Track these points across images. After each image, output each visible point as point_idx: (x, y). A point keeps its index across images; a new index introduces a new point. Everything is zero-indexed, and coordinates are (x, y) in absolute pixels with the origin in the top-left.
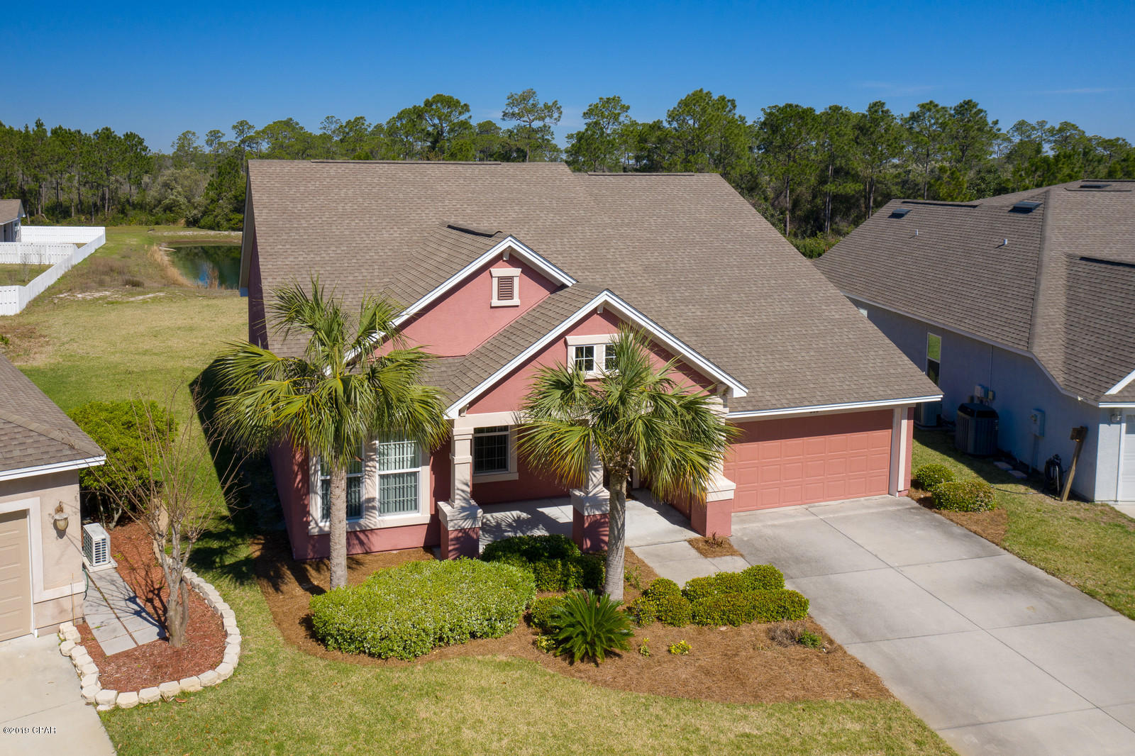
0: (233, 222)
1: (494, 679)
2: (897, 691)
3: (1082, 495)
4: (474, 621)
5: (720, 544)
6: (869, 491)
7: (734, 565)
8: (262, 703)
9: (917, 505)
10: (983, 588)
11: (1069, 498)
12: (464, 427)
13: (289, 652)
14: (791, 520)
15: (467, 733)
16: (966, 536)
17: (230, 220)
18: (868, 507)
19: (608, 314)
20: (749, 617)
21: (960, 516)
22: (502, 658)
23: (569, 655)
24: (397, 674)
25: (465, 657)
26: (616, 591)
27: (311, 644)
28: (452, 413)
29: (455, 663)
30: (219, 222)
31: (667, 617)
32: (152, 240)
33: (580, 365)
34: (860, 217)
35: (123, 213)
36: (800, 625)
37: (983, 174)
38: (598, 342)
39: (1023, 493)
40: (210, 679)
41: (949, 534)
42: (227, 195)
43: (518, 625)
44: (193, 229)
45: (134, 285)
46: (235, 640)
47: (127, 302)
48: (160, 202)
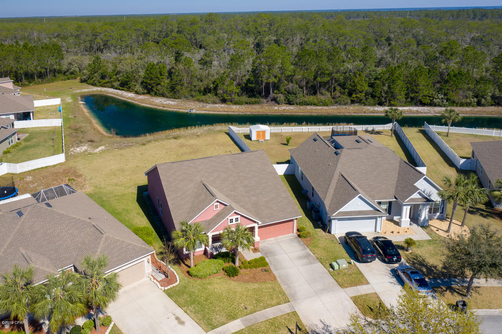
0: (101, 84)
1: (218, 281)
2: (278, 279)
3: (329, 232)
4: (215, 271)
5: (257, 250)
6: (288, 233)
7: (258, 255)
8: (185, 287)
9: (297, 236)
10: (300, 258)
11: (328, 233)
12: (210, 235)
13: (186, 278)
14: (271, 242)
15: (216, 290)
16: (303, 245)
17: (100, 82)
18: (288, 237)
19: (236, 213)
20: (259, 267)
21: (303, 239)
22: (219, 277)
23: (230, 276)
24: (204, 281)
25: (214, 277)
26: (237, 263)
27: (189, 276)
28: (209, 233)
29: (212, 278)
30: (95, 83)
31: (246, 268)
32: (74, 96)
33: (230, 222)
34: (329, 87)
35: (55, 76)
36: (266, 268)
37: (371, 72)
38: (234, 218)
39: (320, 231)
40: (176, 284)
41: (300, 244)
42: (98, 72)
43: (222, 271)
44: (85, 84)
45: (92, 142)
46: (177, 277)
47: (95, 153)
48: (68, 70)
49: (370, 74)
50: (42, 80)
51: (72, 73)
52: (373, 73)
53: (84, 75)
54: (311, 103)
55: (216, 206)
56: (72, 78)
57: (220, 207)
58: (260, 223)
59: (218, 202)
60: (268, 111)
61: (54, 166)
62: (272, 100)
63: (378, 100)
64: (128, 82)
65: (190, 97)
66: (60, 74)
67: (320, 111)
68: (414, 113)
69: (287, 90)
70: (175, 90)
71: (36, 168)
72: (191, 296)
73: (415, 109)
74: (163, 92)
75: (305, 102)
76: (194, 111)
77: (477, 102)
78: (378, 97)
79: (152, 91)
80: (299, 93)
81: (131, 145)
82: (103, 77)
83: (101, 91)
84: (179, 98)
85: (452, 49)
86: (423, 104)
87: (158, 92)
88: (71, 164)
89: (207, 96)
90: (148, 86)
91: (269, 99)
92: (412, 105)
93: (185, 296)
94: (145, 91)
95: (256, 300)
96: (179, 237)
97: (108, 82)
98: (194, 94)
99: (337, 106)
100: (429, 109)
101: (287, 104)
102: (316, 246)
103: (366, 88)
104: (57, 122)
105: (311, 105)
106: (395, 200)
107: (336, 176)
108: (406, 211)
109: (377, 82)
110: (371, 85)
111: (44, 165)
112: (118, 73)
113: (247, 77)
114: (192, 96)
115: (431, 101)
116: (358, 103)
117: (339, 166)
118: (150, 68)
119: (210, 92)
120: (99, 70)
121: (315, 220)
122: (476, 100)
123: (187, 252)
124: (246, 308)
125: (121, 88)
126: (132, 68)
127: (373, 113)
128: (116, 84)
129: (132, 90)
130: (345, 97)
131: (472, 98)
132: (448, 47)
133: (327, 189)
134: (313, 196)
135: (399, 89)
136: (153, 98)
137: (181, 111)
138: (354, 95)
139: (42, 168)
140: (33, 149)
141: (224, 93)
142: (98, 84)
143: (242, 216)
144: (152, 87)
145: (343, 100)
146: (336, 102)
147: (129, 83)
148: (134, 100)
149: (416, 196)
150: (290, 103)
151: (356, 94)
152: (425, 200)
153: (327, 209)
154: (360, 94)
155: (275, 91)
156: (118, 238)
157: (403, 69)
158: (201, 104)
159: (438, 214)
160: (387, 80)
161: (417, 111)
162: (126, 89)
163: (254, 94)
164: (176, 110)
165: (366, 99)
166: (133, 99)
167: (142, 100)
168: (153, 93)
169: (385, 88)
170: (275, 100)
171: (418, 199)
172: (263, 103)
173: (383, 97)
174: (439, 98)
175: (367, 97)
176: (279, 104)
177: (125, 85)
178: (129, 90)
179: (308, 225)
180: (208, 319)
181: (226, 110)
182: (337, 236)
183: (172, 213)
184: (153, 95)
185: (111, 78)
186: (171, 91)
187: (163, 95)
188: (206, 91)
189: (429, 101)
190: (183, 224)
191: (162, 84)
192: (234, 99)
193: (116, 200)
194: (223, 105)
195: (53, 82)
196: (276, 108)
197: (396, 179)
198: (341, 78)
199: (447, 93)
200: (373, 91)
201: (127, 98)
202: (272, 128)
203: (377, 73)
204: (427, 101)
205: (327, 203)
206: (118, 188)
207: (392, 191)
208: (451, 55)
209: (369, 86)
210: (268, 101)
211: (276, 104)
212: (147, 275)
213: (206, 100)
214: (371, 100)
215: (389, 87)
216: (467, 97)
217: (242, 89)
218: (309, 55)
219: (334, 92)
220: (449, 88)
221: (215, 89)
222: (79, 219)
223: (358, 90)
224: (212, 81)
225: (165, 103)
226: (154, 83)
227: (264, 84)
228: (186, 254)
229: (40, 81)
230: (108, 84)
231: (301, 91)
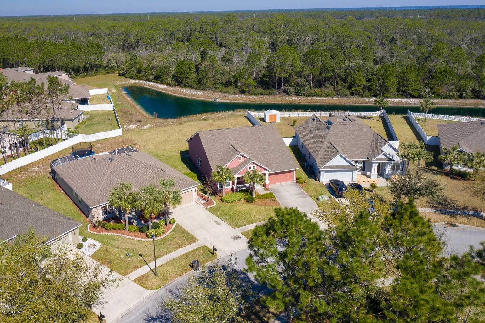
0: (138, 77)
1: (242, 205)
4: (239, 199)
5: (267, 189)
6: (290, 180)
7: (268, 192)
8: (220, 207)
9: (296, 182)
10: (297, 194)
11: (318, 181)
13: (220, 203)
14: (278, 185)
15: (240, 209)
16: (299, 187)
17: (137, 76)
18: (289, 183)
19: (253, 163)
20: (268, 198)
21: (300, 184)
22: (242, 203)
23: (249, 202)
24: (232, 204)
25: (238, 203)
26: (254, 196)
27: (222, 202)
28: (235, 176)
30: (133, 77)
31: (259, 198)
32: (116, 87)
33: (250, 169)
34: (333, 81)
35: (97, 70)
36: (274, 199)
37: (369, 69)
38: (252, 166)
39: (312, 180)
40: (214, 205)
41: (297, 187)
42: (134, 67)
43: (243, 199)
44: (123, 77)
45: (140, 121)
46: (214, 202)
47: (144, 129)
48: (108, 66)
49: (368, 71)
50: (87, 73)
51: (111, 68)
52: (370, 70)
53: (123, 70)
54: (316, 95)
55: (240, 158)
56: (112, 72)
57: (243, 159)
58: (270, 171)
59: (241, 155)
60: (280, 101)
61: (115, 138)
62: (283, 92)
63: (374, 93)
64: (162, 75)
65: (214, 89)
66: (101, 69)
67: (323, 101)
68: (403, 103)
69: (296, 83)
70: (202, 83)
71: (102, 138)
72: (224, 212)
73: (404, 100)
74: (192, 85)
75: (312, 93)
76: (218, 100)
77: (459, 95)
78: (374, 90)
79: (182, 83)
80: (306, 86)
81: (171, 124)
82: (139, 71)
83: (138, 83)
84: (205, 89)
85: (439, 50)
86: (413, 97)
87: (187, 84)
88: (128, 136)
89: (228, 88)
90: (179, 80)
91: (281, 91)
92: (402, 97)
93: (220, 212)
94: (176, 84)
95: (266, 214)
96: (215, 176)
97: (144, 76)
98: (217, 86)
99: (338, 97)
100: (417, 101)
101: (296, 95)
102: (309, 188)
103: (364, 82)
104: (109, 107)
105: (316, 96)
106: (367, 159)
107: (326, 143)
108: (375, 167)
109: (374, 77)
110: (369, 80)
111: (107, 137)
112: (152, 68)
113: (263, 72)
114: (216, 88)
115: (419, 94)
116: (357, 95)
117: (329, 136)
118: (180, 63)
119: (231, 84)
120: (136, 65)
121: (310, 174)
122: (458, 93)
123: (220, 189)
124: (259, 218)
125: (155, 81)
126: (164, 65)
127: (368, 103)
128: (151, 77)
129: (164, 83)
130: (345, 90)
131: (455, 92)
132: (435, 48)
133: (319, 152)
134: (309, 158)
135: (392, 83)
136: (183, 89)
137: (207, 100)
138: (353, 89)
139: (106, 139)
140: (96, 126)
141: (243, 85)
142: (135, 77)
143: (257, 165)
144: (182, 80)
145: (344, 93)
146: (338, 94)
147: (162, 77)
148: (168, 91)
149: (381, 156)
150: (298, 94)
151: (355, 87)
152: (388, 159)
153: (318, 164)
154: (358, 87)
155: (286, 85)
156: (176, 175)
157: (396, 67)
158: (224, 95)
159: (400, 171)
160: (382, 76)
161: (406, 103)
162: (159, 82)
163: (268, 87)
164: (203, 99)
165: (364, 92)
166: (166, 90)
167: (173, 90)
168: (183, 85)
169: (380, 83)
170: (286, 92)
171: (383, 158)
172: (276, 94)
173: (377, 90)
174: (426, 92)
175: (365, 90)
176: (289, 95)
177: (158, 78)
178: (162, 82)
179: (304, 176)
180: (236, 222)
181: (245, 99)
182: (324, 183)
183: (210, 163)
184: (183, 87)
185: (146, 73)
186: (198, 84)
187: (191, 87)
188: (228, 84)
189: (417, 94)
190: (218, 167)
191: (191, 77)
192: (251, 90)
193: (166, 159)
194: (242, 96)
195: (96, 75)
196: (286, 98)
197: (369, 146)
198: (343, 74)
199: (433, 87)
200: (370, 85)
201: (161, 89)
202: (282, 113)
203: (374, 70)
204: (416, 93)
205: (318, 161)
206: (166, 152)
207: (366, 154)
208: (439, 55)
209: (366, 81)
210: (280, 93)
211: (286, 95)
212: (194, 200)
213: (228, 91)
214: (367, 93)
215: (383, 82)
216: (450, 91)
217: (258, 82)
218: (315, 54)
219: (336, 85)
220: (436, 83)
221: (236, 82)
222: (149, 164)
223: (357, 84)
224: (233, 76)
225: (193, 93)
226: (184, 77)
227: (277, 78)
228: (219, 190)
229: (85, 74)
230: (144, 78)
231: (308, 84)
